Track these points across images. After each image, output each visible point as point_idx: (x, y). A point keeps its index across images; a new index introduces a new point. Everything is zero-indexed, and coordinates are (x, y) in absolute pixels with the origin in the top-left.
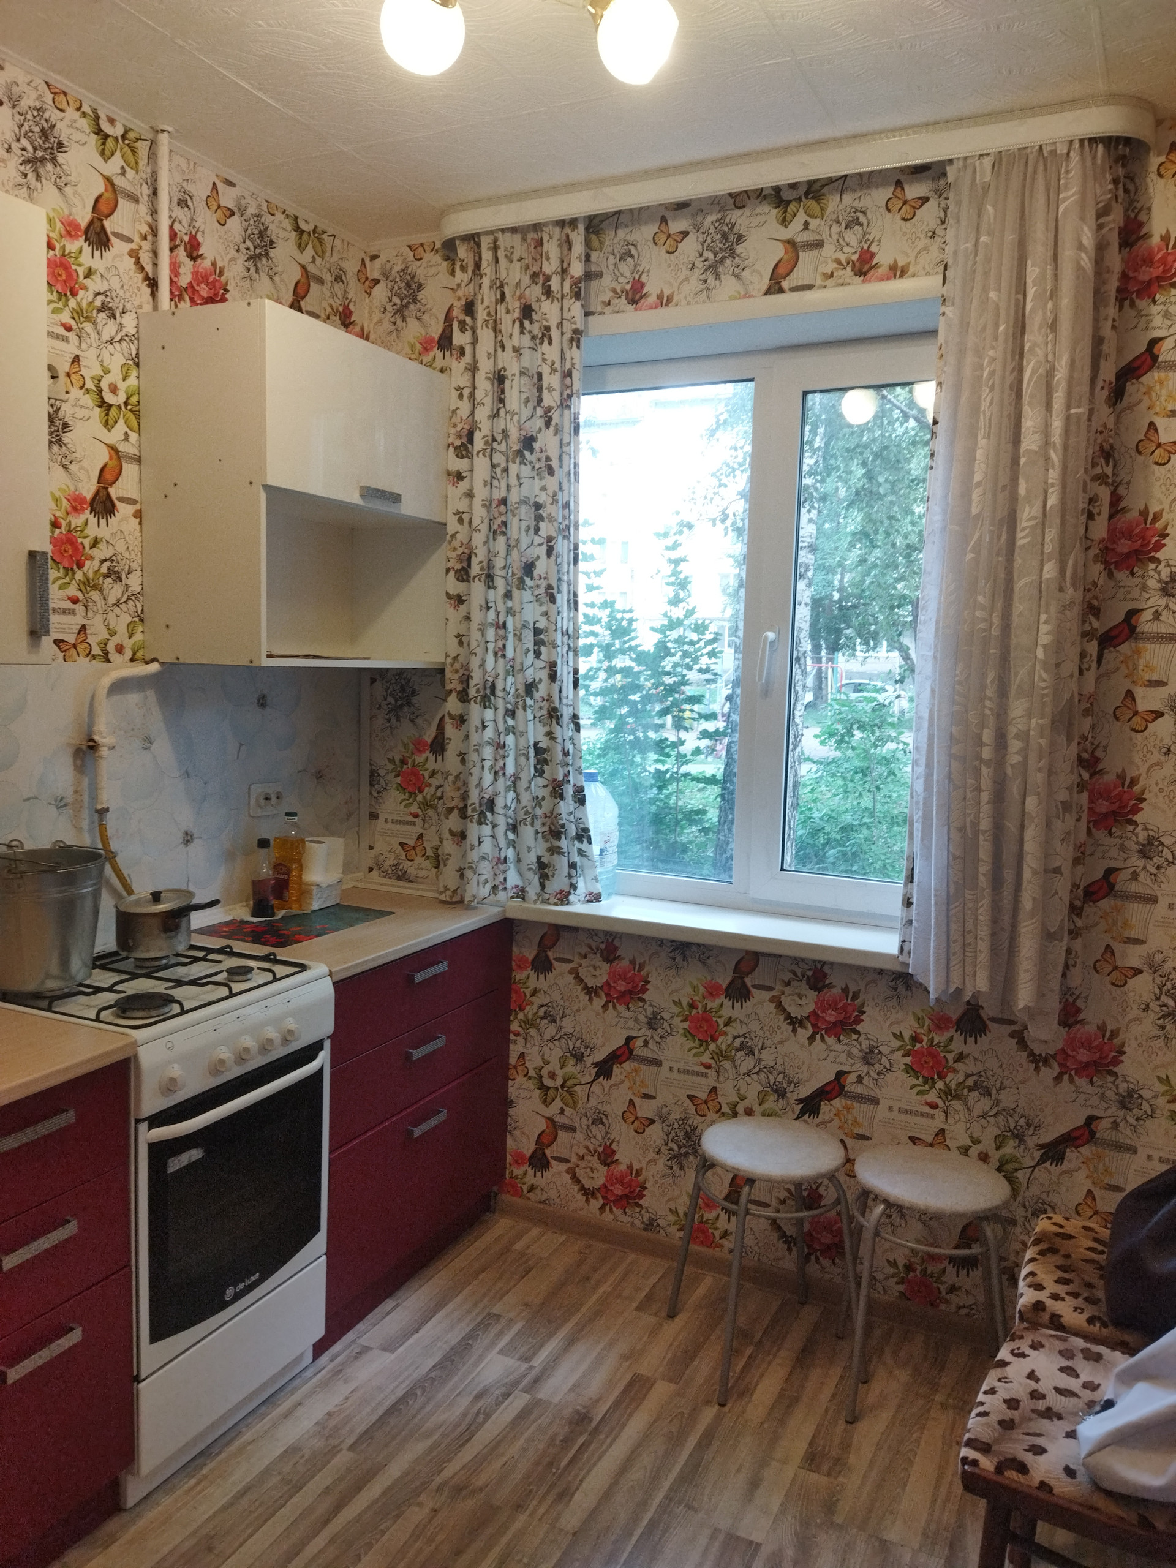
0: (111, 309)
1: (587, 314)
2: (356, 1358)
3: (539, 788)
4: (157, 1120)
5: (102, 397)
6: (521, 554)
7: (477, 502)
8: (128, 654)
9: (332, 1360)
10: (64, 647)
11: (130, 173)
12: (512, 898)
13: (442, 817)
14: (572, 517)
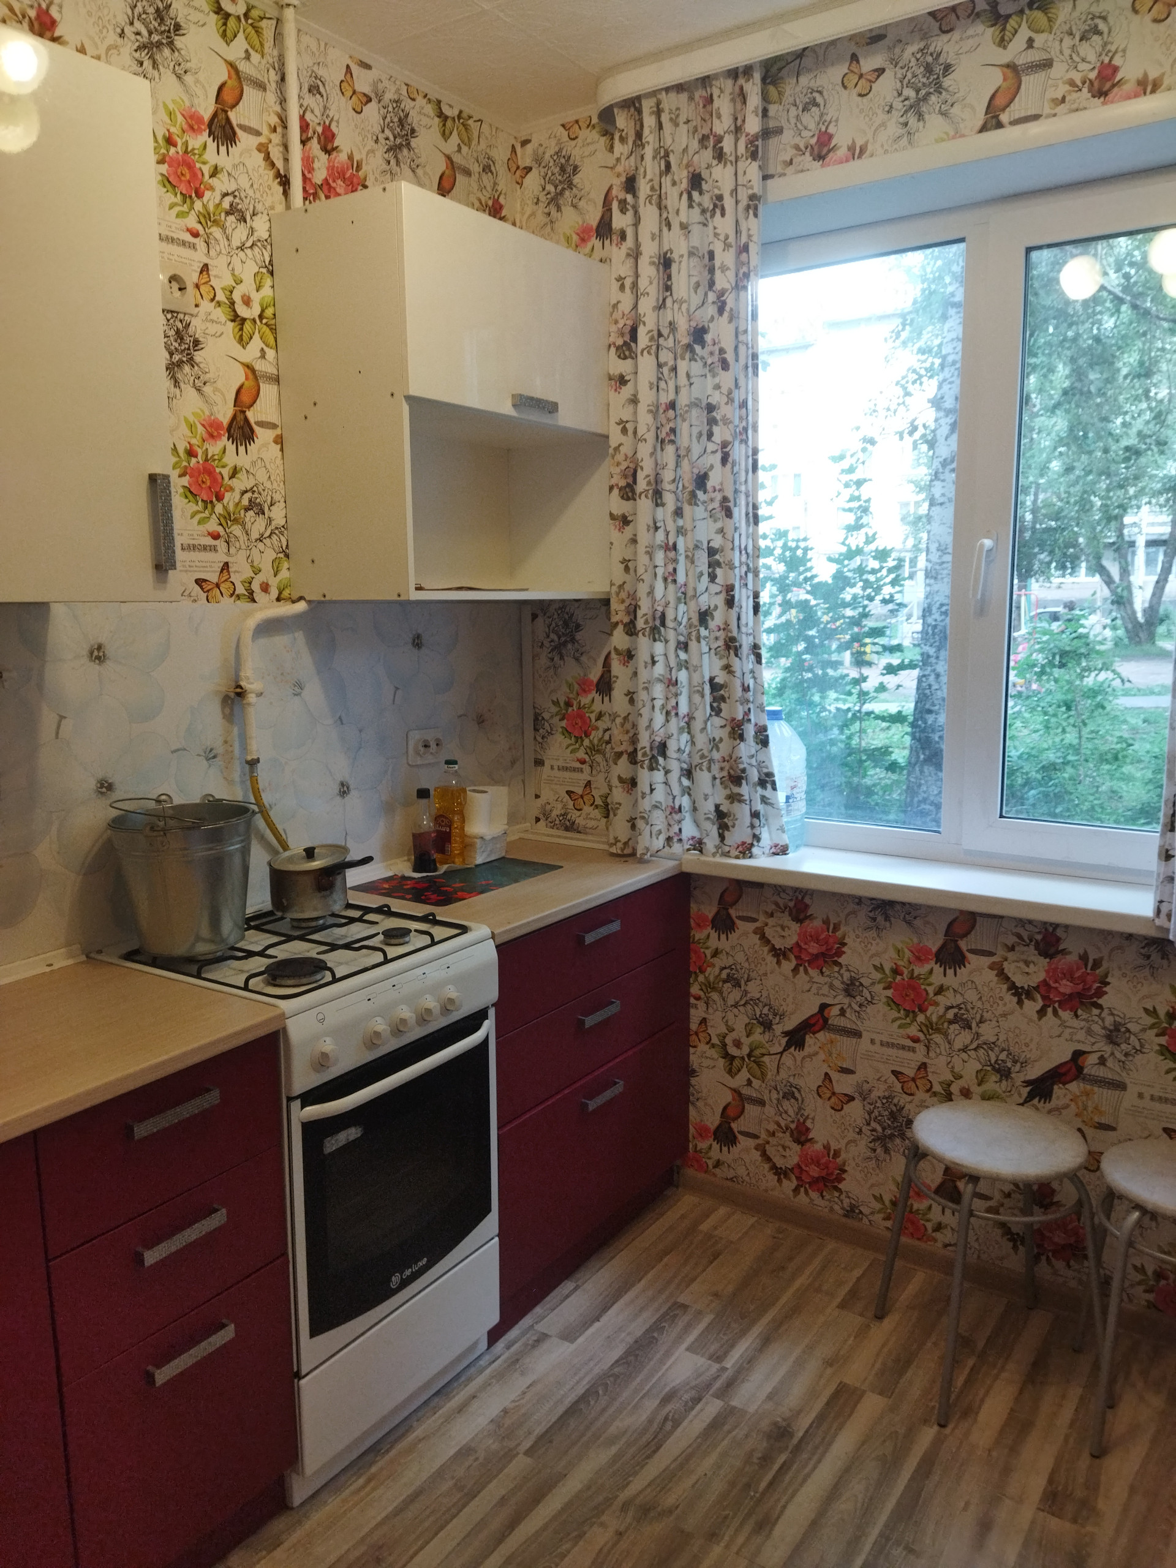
0: (240, 211)
1: (765, 178)
2: (533, 1347)
3: (716, 728)
4: (310, 1098)
5: (234, 311)
6: (692, 465)
7: (642, 408)
8: (274, 593)
9: (508, 1347)
10: (206, 586)
11: (255, 57)
12: (688, 850)
13: (611, 763)
14: (750, 418)
